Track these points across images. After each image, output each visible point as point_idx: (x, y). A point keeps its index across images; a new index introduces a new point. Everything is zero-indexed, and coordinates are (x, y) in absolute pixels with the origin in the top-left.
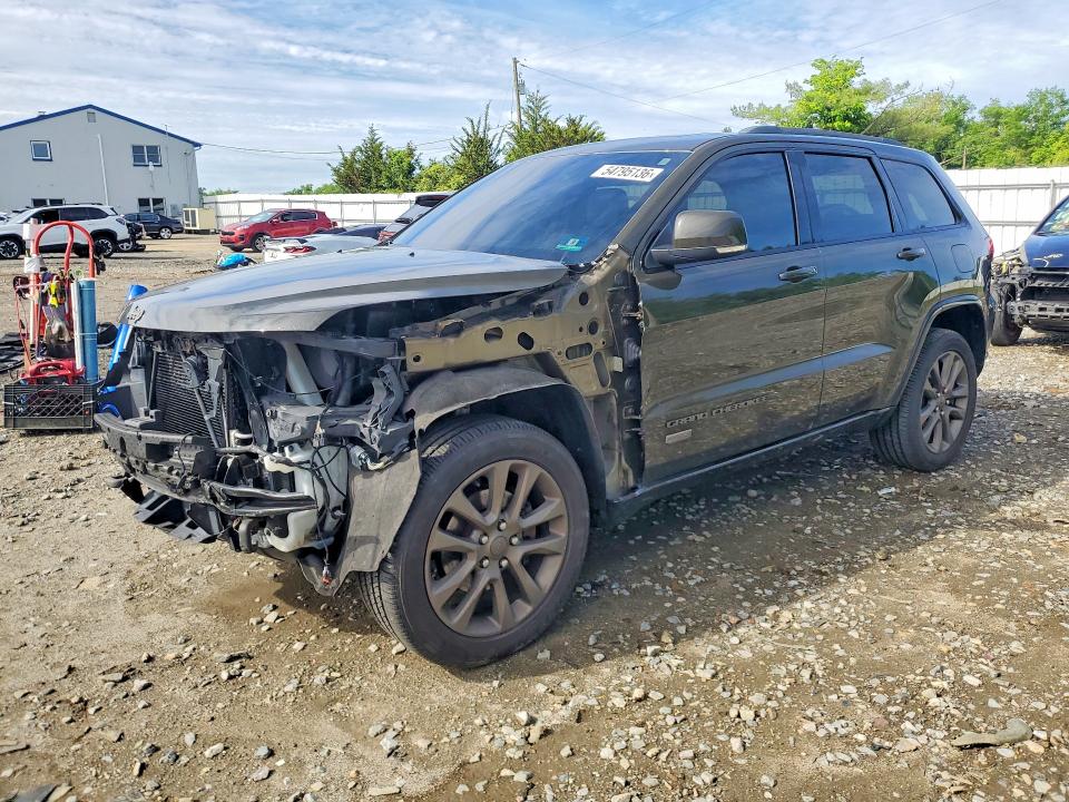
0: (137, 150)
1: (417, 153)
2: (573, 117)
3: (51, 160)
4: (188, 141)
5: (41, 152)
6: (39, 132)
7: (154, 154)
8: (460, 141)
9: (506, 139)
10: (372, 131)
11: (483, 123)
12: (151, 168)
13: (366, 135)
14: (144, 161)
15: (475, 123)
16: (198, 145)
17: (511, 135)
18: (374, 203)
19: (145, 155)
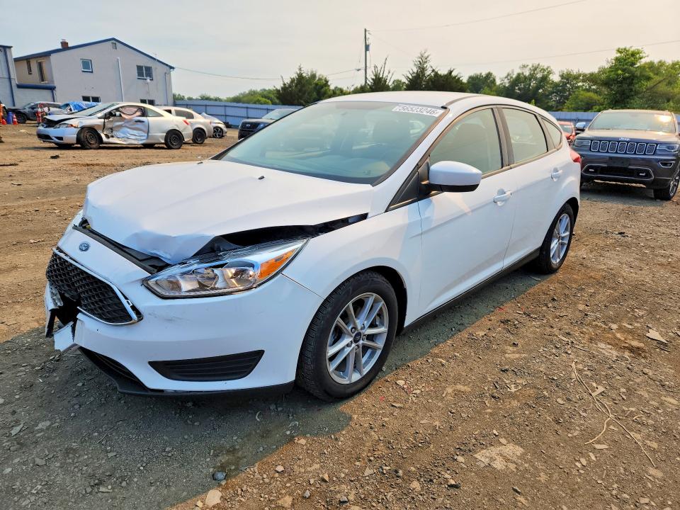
0: (140, 68)
3: (92, 72)
4: (167, 65)
5: (87, 65)
6: (86, 54)
7: (149, 70)
12: (148, 80)
14: (144, 76)
16: (172, 68)
19: (144, 72)
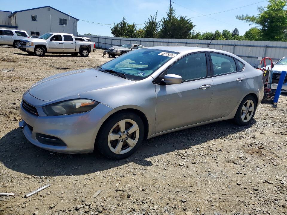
0: (61, 20)
1: (136, 26)
2: (182, 16)
3: (37, 21)
4: (75, 18)
5: (34, 18)
7: (65, 20)
8: (147, 23)
9: (162, 23)
10: (124, 19)
11: (155, 17)
12: (64, 25)
13: (122, 20)
14: (62, 23)
15: (153, 17)
16: (78, 20)
17: (163, 21)
18: (121, 40)
19: (63, 22)
